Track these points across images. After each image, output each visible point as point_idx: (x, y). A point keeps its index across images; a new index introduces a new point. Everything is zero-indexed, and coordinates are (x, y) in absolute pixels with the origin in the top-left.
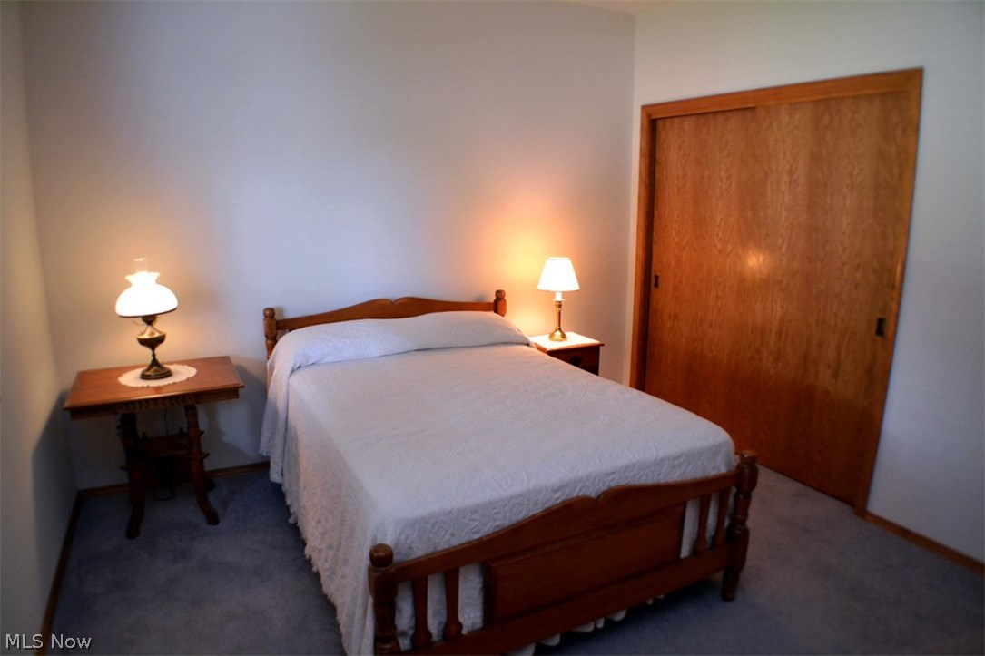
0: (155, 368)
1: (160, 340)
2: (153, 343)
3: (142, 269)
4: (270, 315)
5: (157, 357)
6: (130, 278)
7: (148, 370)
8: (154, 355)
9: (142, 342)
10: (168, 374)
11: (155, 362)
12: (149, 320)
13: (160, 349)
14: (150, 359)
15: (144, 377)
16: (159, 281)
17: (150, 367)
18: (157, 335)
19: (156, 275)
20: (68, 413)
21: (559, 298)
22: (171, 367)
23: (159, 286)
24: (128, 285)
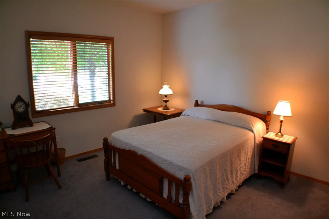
0: (166, 107)
1: (168, 101)
2: (166, 101)
3: (166, 85)
4: (197, 102)
5: (167, 105)
6: (163, 86)
7: (164, 107)
8: (166, 104)
9: (164, 101)
10: (169, 109)
11: (166, 106)
12: (166, 96)
13: (167, 103)
14: (165, 105)
15: (163, 109)
16: (169, 88)
17: (165, 107)
18: (167, 99)
19: (169, 86)
20: (143, 110)
21: (282, 118)
22: (170, 108)
23: (169, 89)
24: (163, 88)
